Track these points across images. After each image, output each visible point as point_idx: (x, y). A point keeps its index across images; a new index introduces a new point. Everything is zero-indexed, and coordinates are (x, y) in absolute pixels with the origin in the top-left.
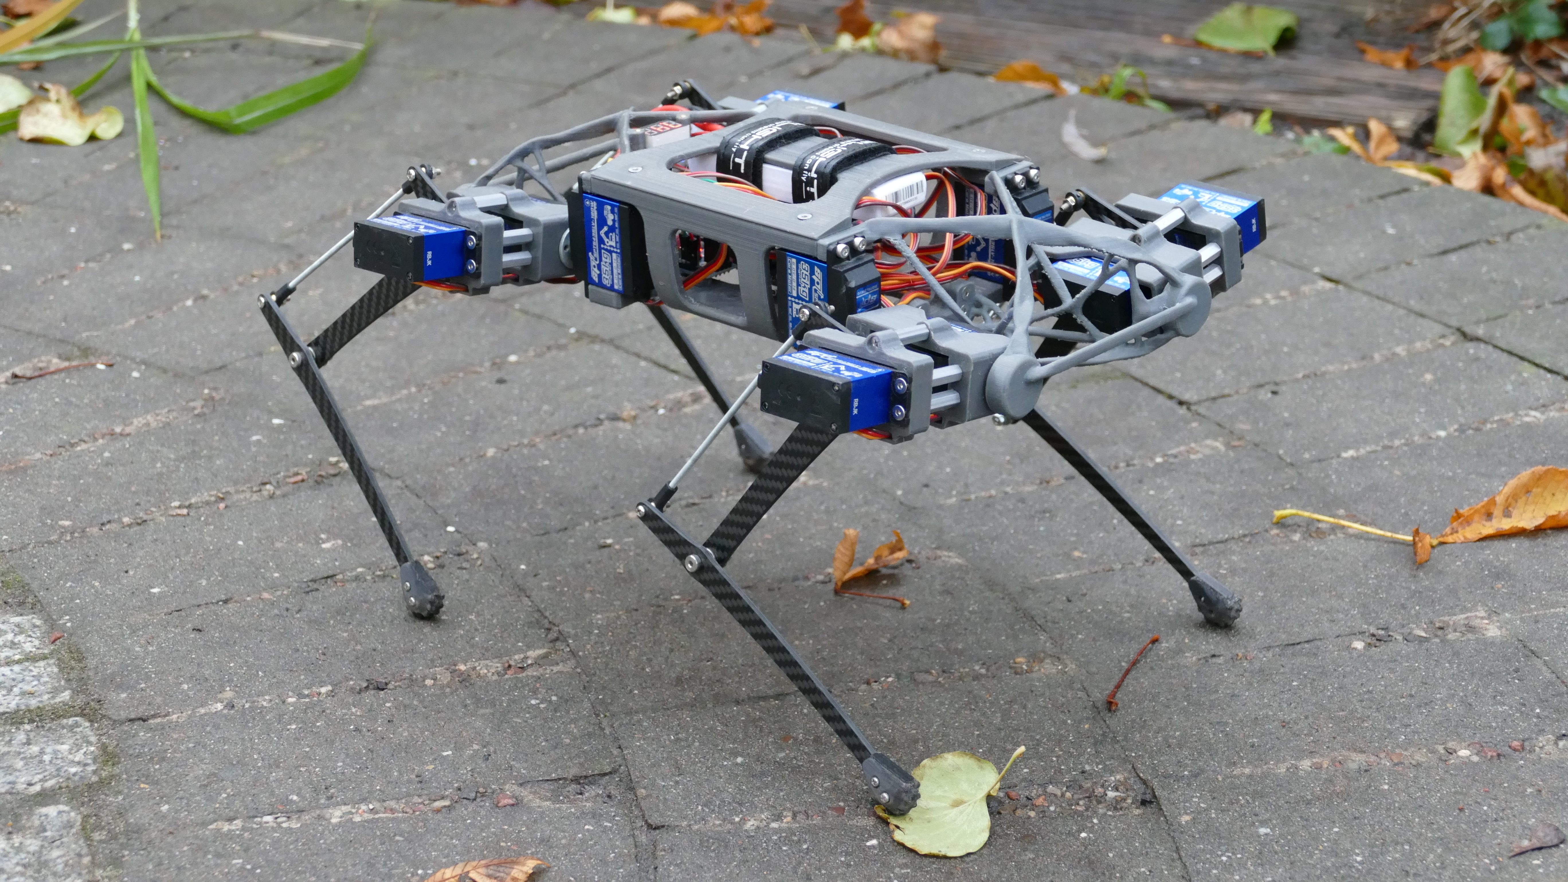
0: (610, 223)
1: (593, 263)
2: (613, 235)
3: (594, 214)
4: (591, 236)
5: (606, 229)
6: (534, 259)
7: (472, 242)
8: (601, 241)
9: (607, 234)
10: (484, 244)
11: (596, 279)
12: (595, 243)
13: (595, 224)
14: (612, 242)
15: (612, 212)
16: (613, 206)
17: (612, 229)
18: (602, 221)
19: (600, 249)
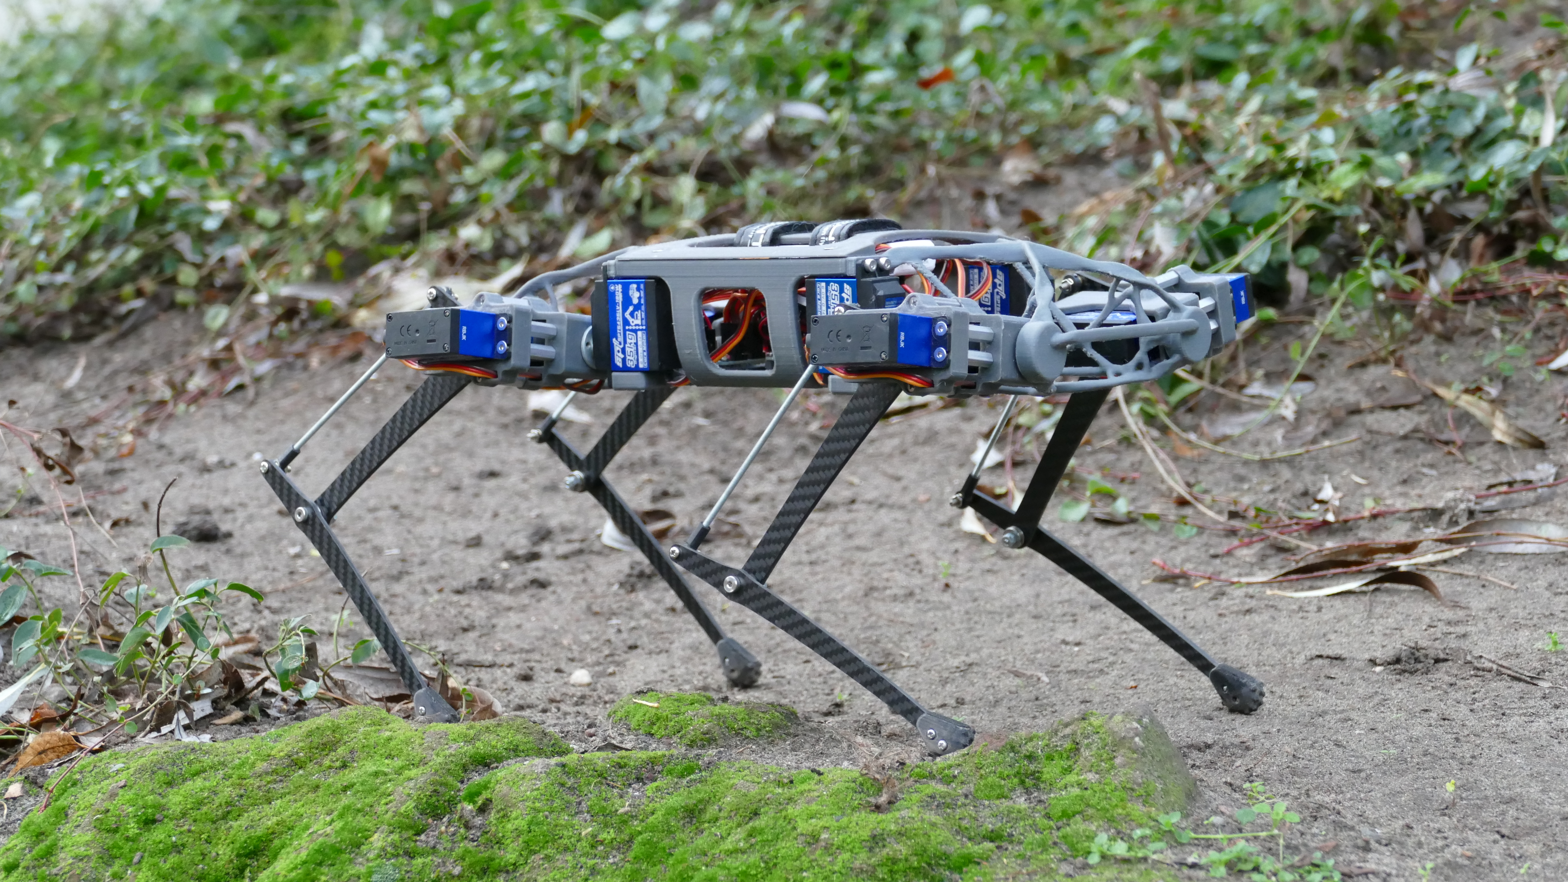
0: (635, 301)
1: (617, 348)
2: (638, 313)
3: (619, 298)
4: (615, 321)
5: (631, 308)
6: (558, 354)
7: (502, 325)
8: (626, 322)
9: (632, 314)
10: (514, 326)
11: (620, 364)
12: (620, 327)
13: (619, 308)
14: (638, 320)
15: (638, 289)
16: (638, 284)
17: (637, 307)
18: (627, 301)
19: (625, 331)
